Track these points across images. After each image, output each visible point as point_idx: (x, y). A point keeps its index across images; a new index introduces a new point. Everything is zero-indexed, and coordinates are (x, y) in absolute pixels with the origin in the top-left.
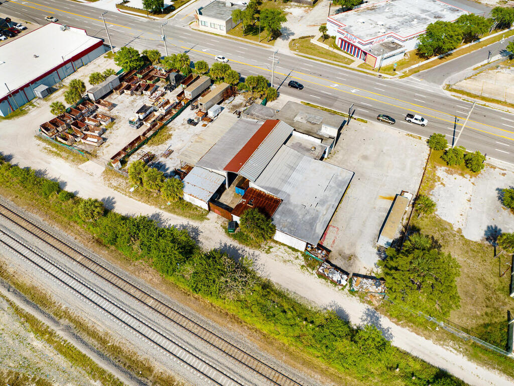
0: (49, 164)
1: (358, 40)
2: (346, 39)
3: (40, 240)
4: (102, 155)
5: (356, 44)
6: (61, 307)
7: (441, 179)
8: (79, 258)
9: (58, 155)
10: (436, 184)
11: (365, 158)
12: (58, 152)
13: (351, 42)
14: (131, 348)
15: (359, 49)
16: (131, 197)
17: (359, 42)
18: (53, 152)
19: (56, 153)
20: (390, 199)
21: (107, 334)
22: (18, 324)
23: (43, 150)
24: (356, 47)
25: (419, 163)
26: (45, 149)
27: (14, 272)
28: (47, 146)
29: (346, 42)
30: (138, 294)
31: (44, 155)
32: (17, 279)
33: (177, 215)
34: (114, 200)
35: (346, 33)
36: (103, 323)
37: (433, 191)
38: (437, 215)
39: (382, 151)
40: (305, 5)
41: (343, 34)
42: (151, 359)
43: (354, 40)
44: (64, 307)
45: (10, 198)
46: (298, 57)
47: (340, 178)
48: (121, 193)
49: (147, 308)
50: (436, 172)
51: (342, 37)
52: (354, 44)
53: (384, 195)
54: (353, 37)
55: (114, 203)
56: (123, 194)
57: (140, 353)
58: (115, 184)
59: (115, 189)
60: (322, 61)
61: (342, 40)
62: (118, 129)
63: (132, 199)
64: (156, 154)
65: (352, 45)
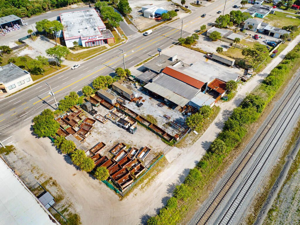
1: (97, 37)
2: (89, 41)
3: (240, 175)
5: (98, 39)
6: (279, 161)
8: (250, 154)
9: (153, 178)
12: (150, 177)
13: (94, 40)
14: (291, 134)
15: (101, 40)
16: (202, 134)
17: (99, 37)
18: (149, 182)
19: (150, 180)
21: (287, 142)
22: (296, 177)
23: (144, 190)
24: (98, 40)
26: (142, 188)
27: (263, 188)
29: (90, 42)
30: (266, 130)
32: (267, 186)
33: (216, 116)
35: (88, 38)
36: (283, 143)
40: (23, 47)
41: (86, 39)
42: (293, 127)
43: (95, 38)
44: (279, 160)
45: (199, 205)
46: (88, 60)
48: (198, 139)
49: (272, 127)
51: (87, 41)
52: (96, 40)
54: (94, 37)
55: (207, 142)
57: (292, 131)
58: (191, 142)
59: (195, 142)
60: (99, 54)
61: (88, 42)
62: (132, 141)
63: (203, 134)
64: (166, 122)
65: (96, 41)
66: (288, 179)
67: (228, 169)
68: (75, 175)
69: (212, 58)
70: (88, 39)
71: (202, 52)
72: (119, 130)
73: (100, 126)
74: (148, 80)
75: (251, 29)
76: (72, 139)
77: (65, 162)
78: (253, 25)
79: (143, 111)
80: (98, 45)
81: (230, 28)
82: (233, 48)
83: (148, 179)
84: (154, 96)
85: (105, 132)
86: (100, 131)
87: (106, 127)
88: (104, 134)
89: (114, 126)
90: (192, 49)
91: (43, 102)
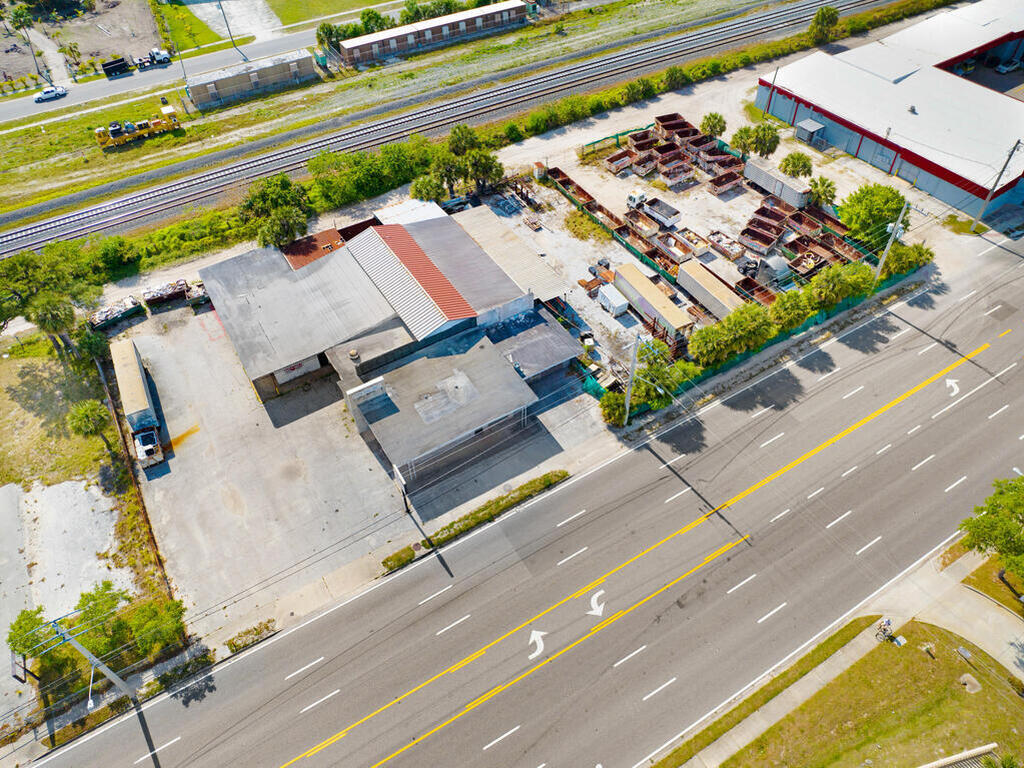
7: (112, 566)
10: (116, 544)
11: (291, 473)
20: (179, 440)
25: (183, 566)
37: (114, 523)
38: (81, 481)
39: (276, 520)
47: (260, 355)
50: (133, 575)
53: (195, 437)
91: (955, 346)
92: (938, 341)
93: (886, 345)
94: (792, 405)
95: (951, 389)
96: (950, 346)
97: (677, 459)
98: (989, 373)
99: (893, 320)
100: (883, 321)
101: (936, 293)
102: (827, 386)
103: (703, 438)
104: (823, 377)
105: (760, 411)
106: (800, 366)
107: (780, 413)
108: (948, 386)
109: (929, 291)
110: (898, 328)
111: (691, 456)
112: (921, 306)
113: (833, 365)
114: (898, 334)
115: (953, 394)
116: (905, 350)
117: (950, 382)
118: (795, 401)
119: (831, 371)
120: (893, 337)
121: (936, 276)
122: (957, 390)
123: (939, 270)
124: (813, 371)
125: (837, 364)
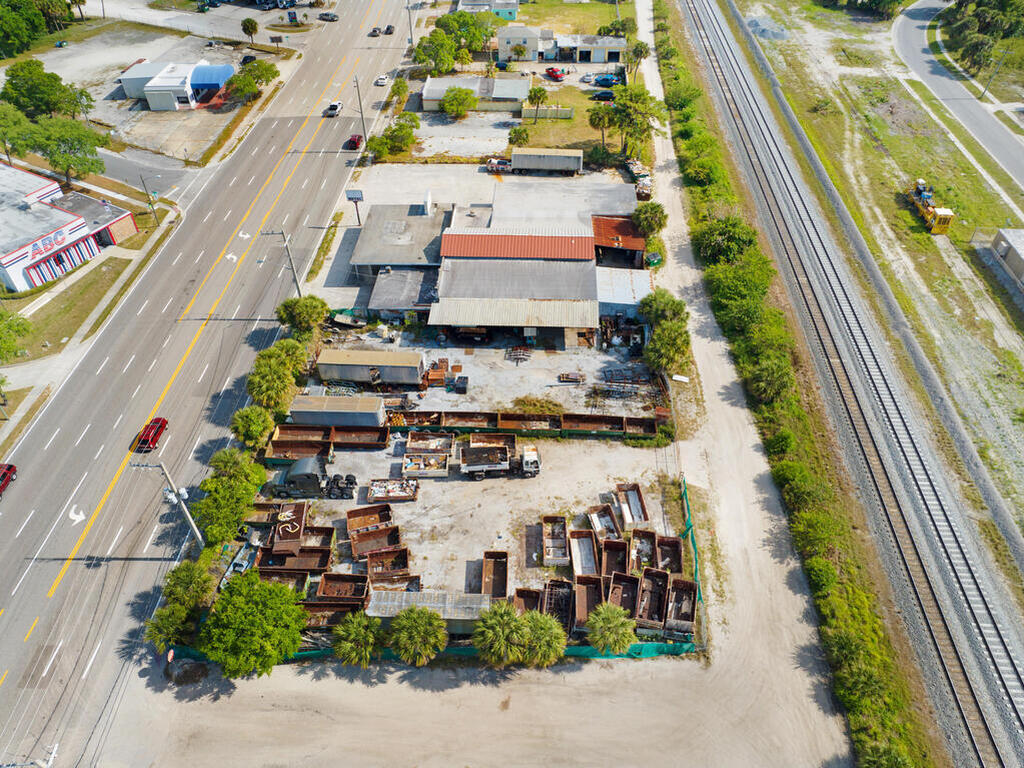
0: (746, 551)
1: (66, 230)
2: (39, 257)
4: (650, 473)
5: (70, 239)
6: (891, 346)
9: (714, 549)
12: (708, 556)
13: (56, 248)
14: (852, 276)
15: (84, 239)
16: (698, 374)
17: (73, 231)
18: (717, 568)
19: (713, 561)
21: (863, 297)
23: (728, 595)
24: (75, 244)
26: (721, 594)
27: (924, 418)
28: (712, 596)
29: (45, 260)
31: (737, 582)
32: (924, 409)
34: (723, 391)
35: (29, 249)
41: (24, 256)
43: (59, 238)
44: (888, 343)
45: (867, 537)
48: (702, 391)
49: (811, 280)
51: (28, 262)
52: (66, 243)
54: (52, 235)
55: (725, 387)
56: (701, 387)
58: (693, 409)
59: (704, 402)
61: (36, 266)
62: (556, 498)
63: (700, 372)
64: (584, 393)
65: (66, 249)
66: (941, 372)
67: (830, 420)
68: (505, 705)
69: (510, 168)
70: (30, 255)
71: (462, 160)
72: (485, 490)
73: (413, 513)
74: (416, 300)
75: (521, 58)
76: (396, 603)
77: (429, 692)
78: (525, 42)
79: (490, 399)
80: (78, 262)
81: (466, 67)
82: (533, 121)
83: (708, 564)
84: (473, 338)
85: (448, 521)
86: (429, 528)
87: (434, 507)
88: (452, 527)
89: (453, 488)
90: (426, 162)
91: (88, 566)
92: (109, 559)
93: (160, 514)
94: (207, 405)
95: (77, 512)
96: (93, 562)
97: (255, 326)
98: (43, 559)
99: (166, 551)
100: (177, 543)
101: (133, 634)
102: (191, 439)
103: (251, 345)
104: (198, 442)
105: (227, 384)
106: (224, 438)
107: (212, 393)
108: (81, 513)
109: (142, 630)
110: (157, 544)
111: (248, 332)
112: (144, 596)
113: (197, 459)
114: (152, 537)
115: (74, 507)
116: (139, 522)
117: (79, 518)
118: (208, 409)
119: (196, 452)
120: (157, 529)
121: (145, 665)
122: (72, 515)
123: (144, 680)
124: (211, 442)
125: (195, 462)
